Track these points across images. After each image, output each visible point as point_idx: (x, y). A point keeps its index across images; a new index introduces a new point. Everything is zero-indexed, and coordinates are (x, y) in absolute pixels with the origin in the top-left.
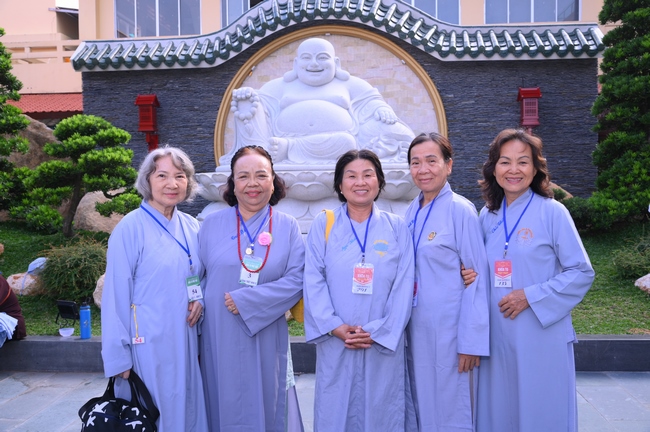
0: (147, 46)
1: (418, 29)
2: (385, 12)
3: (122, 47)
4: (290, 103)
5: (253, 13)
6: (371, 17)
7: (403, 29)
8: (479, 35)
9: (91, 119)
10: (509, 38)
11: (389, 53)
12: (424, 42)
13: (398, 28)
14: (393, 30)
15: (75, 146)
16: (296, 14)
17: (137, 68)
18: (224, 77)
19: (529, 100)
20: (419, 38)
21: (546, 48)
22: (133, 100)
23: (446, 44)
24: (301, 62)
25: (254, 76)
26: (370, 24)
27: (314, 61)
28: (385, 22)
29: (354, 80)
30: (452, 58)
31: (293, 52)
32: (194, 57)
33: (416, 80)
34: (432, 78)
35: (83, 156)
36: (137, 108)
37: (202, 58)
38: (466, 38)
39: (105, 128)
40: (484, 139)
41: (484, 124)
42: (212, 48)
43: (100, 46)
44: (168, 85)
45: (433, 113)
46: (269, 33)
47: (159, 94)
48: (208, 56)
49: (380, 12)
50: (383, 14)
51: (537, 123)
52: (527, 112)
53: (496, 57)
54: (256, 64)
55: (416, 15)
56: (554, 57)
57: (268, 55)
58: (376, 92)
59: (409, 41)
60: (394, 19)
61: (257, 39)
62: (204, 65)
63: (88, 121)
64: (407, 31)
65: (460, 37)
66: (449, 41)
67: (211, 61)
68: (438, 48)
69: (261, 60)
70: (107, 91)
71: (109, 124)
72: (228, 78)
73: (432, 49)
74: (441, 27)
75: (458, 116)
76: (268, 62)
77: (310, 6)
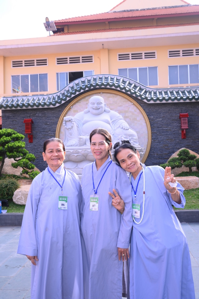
0: (28, 99)
1: (138, 91)
2: (125, 84)
3: (18, 100)
4: (86, 122)
5: (71, 85)
6: (119, 86)
7: (132, 91)
8: (163, 92)
9: (9, 130)
10: (175, 93)
11: (127, 100)
12: (141, 96)
13: (130, 90)
14: (128, 91)
15: (4, 141)
16: (89, 86)
17: (24, 108)
18: (59, 111)
19: (184, 118)
20: (139, 94)
21: (190, 97)
22: (23, 121)
23: (149, 96)
24: (91, 105)
25: (72, 111)
26: (118, 89)
27: (96, 105)
28: (124, 88)
29: (112, 112)
30: (152, 102)
31: (87, 100)
32: (47, 103)
33: (138, 111)
34: (144, 110)
35: (7, 145)
36: (24, 124)
37: (51, 103)
38: (158, 94)
39: (15, 134)
40: (166, 134)
41: (166, 128)
42: (55, 99)
43: (9, 99)
44: (37, 115)
45: (145, 124)
46: (77, 93)
47: (33, 118)
48: (53, 103)
49: (122, 84)
50: (124, 85)
51: (187, 128)
52: (183, 123)
53: (170, 101)
54: (72, 106)
55: (137, 85)
56: (194, 101)
57: (77, 102)
58: (121, 117)
59: (134, 95)
60: (128, 87)
61: (73, 96)
62: (51, 106)
63: (8, 131)
64: (133, 92)
65: (155, 93)
66: (151, 95)
67: (54, 105)
68: (146, 98)
69: (75, 104)
70: (12, 117)
71: (16, 132)
72: (61, 111)
73: (144, 99)
74: (148, 89)
75: (155, 125)
76: (77, 104)
77: (94, 82)
